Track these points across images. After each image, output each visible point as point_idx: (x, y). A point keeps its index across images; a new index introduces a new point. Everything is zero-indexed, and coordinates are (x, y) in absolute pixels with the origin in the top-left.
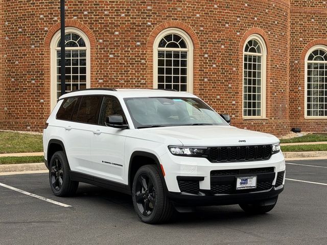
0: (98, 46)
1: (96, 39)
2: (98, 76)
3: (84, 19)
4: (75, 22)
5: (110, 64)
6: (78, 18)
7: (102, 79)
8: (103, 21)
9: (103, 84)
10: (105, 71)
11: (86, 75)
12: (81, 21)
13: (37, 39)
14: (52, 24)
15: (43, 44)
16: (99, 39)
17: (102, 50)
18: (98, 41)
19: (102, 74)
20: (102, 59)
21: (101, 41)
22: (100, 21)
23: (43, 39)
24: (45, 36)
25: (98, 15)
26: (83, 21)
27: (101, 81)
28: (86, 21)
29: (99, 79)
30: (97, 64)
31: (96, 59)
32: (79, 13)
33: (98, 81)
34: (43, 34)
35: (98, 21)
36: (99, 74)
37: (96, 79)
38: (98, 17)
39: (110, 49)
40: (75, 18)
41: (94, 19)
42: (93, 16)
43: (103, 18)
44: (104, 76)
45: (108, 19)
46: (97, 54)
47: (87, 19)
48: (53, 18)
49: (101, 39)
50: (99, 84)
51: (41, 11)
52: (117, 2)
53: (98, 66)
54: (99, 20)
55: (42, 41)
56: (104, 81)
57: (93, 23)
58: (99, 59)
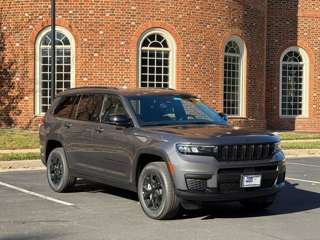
0: (82, 45)
1: (81, 38)
3: (69, 18)
4: (60, 21)
5: (94, 62)
6: (63, 17)
7: (87, 77)
8: (88, 21)
9: (88, 82)
10: (90, 70)
11: (71, 73)
12: (66, 20)
13: (22, 37)
14: (37, 22)
15: (27, 42)
16: (84, 38)
17: (87, 49)
18: (82, 40)
19: (86, 72)
20: (86, 57)
21: (86, 40)
22: (85, 21)
23: (28, 37)
24: (29, 35)
25: (83, 15)
26: (68, 20)
27: (85, 79)
28: (71, 20)
29: (84, 77)
30: (81, 62)
31: (81, 57)
32: (65, 12)
33: (82, 79)
34: (28, 32)
35: (83, 20)
36: (84, 72)
37: (81, 77)
38: (83, 16)
39: (95, 47)
40: (60, 16)
41: (79, 18)
42: (78, 15)
43: (88, 17)
44: (89, 75)
45: (93, 18)
46: (82, 52)
47: (72, 18)
48: (38, 17)
49: (86, 38)
50: (84, 82)
51: (27, 10)
52: (102, 2)
53: (83, 65)
55: (26, 39)
56: (88, 79)
57: (78, 22)
58: (84, 57)
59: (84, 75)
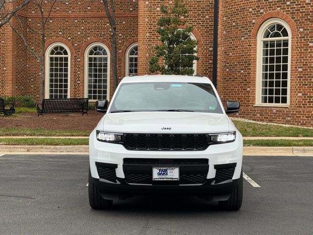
0: (298, 35)
1: (297, 28)
2: (298, 65)
3: (286, 9)
4: (278, 13)
5: (309, 52)
6: (281, 9)
7: (301, 67)
8: (304, 10)
9: (302, 72)
10: (305, 60)
11: (288, 64)
12: (283, 12)
13: (246, 32)
14: (259, 16)
15: (250, 36)
16: (300, 28)
17: (303, 39)
18: (298, 30)
19: (301, 62)
20: (302, 47)
21: (301, 30)
22: (301, 11)
23: (251, 31)
24: (252, 29)
25: (300, 5)
26: (286, 11)
27: (300, 70)
28: (289, 11)
29: (299, 68)
30: (297, 53)
31: (297, 48)
32: (282, 4)
33: (297, 70)
34: (251, 26)
35: (299, 10)
36: (299, 62)
37: (296, 68)
38: (299, 6)
39: (310, 37)
40: (279, 8)
41: (296, 9)
42: (295, 6)
43: (305, 7)
44: (303, 65)
45: (310, 7)
46: (297, 43)
47: (289, 9)
48: (260, 11)
49: (302, 28)
50: (299, 72)
51: (251, 5)
53: (298, 55)
54: (301, 9)
55: (250, 33)
56: (303, 70)
57: (295, 13)
58: (299, 48)
59: (299, 66)
